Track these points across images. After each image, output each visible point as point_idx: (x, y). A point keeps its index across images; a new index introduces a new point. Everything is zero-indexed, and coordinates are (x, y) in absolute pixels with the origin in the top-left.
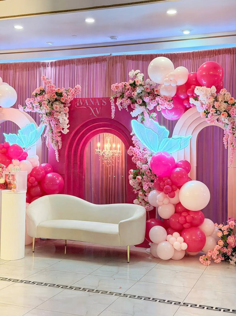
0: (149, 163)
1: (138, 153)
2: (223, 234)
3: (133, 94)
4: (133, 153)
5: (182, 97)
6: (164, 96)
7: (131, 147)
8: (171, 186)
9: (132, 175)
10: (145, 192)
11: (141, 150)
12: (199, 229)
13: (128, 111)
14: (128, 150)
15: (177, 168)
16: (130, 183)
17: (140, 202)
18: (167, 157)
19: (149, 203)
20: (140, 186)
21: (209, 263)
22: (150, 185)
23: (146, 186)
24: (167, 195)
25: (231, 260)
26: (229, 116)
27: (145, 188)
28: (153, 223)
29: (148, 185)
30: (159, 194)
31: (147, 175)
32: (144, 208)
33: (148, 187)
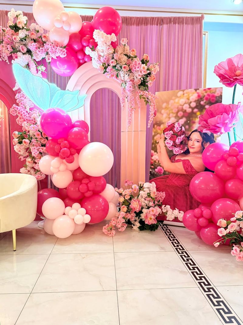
0: (39, 123)
1: (24, 113)
2: (125, 198)
3: (15, 38)
4: (17, 113)
5: (76, 47)
6: (55, 42)
7: (14, 105)
8: (69, 148)
9: (17, 139)
10: (35, 159)
11: (28, 110)
12: (100, 196)
13: (9, 63)
14: (11, 109)
15: (75, 128)
16: (15, 149)
17: (29, 171)
18: (62, 114)
19: (40, 171)
20: (28, 151)
21: (114, 234)
22: (41, 150)
23: (36, 151)
24: (64, 161)
25: (134, 225)
26: (130, 70)
27: (35, 153)
28: (46, 194)
29: (38, 150)
30: (54, 159)
31: (36, 138)
32: (35, 177)
33: (38, 152)
